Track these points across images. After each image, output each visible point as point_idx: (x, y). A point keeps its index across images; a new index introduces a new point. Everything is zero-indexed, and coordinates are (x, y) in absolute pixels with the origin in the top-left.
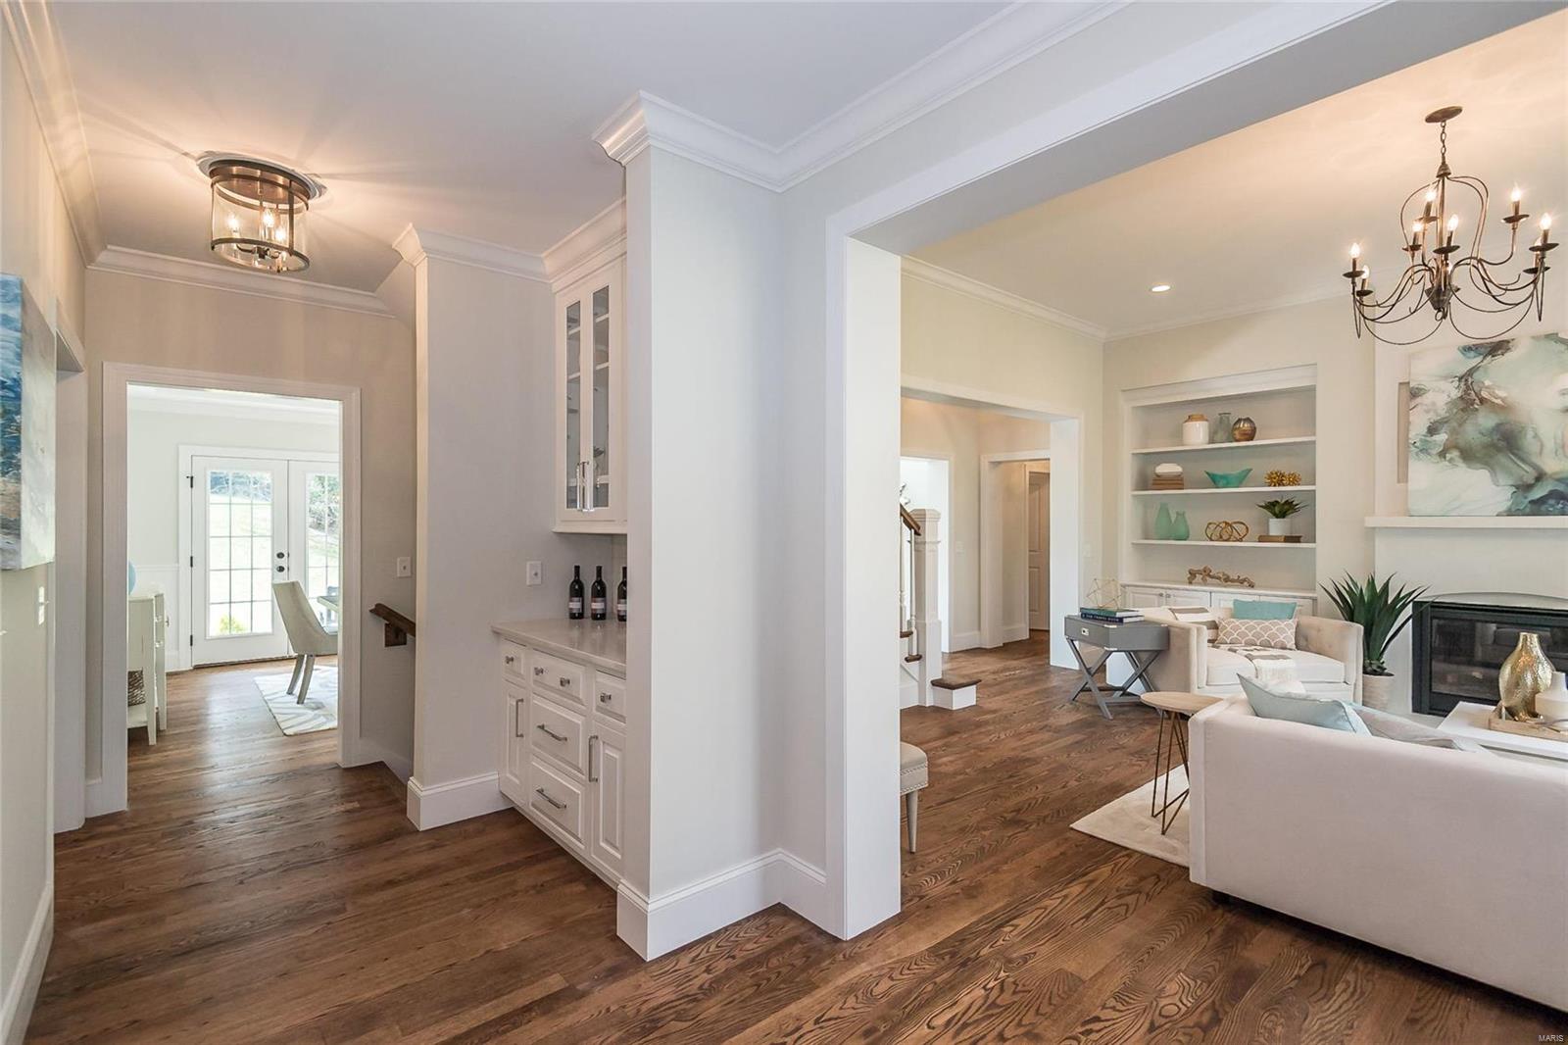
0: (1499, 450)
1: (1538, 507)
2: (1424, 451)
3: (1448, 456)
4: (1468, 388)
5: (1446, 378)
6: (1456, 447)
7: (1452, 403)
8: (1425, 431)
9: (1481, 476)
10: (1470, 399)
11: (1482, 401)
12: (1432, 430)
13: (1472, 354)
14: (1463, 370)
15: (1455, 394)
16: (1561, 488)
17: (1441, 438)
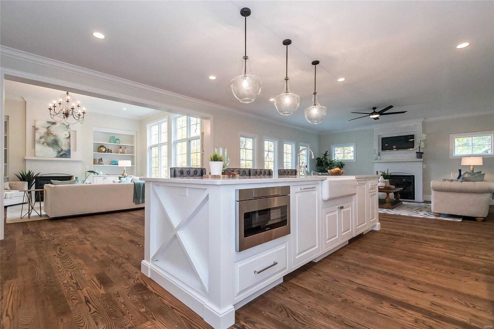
0: (55, 144)
1: (61, 156)
2: (39, 142)
3: (44, 144)
4: (48, 130)
5: (43, 127)
6: (46, 142)
7: (45, 133)
8: (39, 138)
9: (51, 149)
10: (48, 133)
11: (51, 134)
12: (41, 138)
13: (49, 123)
14: (47, 126)
15: (46, 131)
16: (65, 153)
17: (43, 140)
